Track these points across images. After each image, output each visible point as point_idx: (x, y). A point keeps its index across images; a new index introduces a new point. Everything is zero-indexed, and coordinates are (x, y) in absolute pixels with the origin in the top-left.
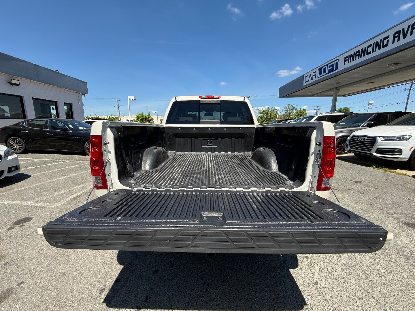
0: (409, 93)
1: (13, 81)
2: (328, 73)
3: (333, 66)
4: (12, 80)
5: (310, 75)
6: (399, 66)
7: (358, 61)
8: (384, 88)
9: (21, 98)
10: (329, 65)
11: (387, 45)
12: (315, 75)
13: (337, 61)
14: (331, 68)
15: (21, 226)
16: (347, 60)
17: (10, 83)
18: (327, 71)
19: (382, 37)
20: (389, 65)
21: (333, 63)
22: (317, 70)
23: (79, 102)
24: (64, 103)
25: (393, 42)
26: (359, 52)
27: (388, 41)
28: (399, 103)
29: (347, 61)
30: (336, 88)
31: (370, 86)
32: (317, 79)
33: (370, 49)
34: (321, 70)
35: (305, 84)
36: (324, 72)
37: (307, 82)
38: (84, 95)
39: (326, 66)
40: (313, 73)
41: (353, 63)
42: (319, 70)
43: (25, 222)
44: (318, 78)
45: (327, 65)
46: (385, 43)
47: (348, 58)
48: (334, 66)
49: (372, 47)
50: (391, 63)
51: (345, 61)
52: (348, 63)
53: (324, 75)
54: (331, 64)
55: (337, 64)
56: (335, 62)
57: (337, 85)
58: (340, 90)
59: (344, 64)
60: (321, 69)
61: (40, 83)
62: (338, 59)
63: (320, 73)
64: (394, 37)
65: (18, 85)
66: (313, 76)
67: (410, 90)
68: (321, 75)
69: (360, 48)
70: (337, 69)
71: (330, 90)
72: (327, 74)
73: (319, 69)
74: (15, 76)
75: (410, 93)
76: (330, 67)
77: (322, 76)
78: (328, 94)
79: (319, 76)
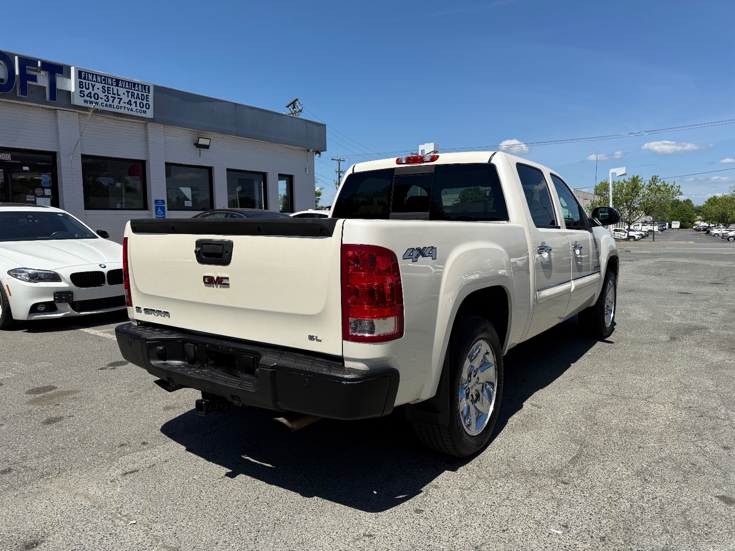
1: (202, 142)
4: (200, 139)
9: (210, 170)
15: (112, 369)
17: (198, 145)
23: (307, 170)
24: (280, 175)
38: (318, 154)
43: (118, 366)
61: (241, 138)
65: (207, 147)
74: (205, 132)
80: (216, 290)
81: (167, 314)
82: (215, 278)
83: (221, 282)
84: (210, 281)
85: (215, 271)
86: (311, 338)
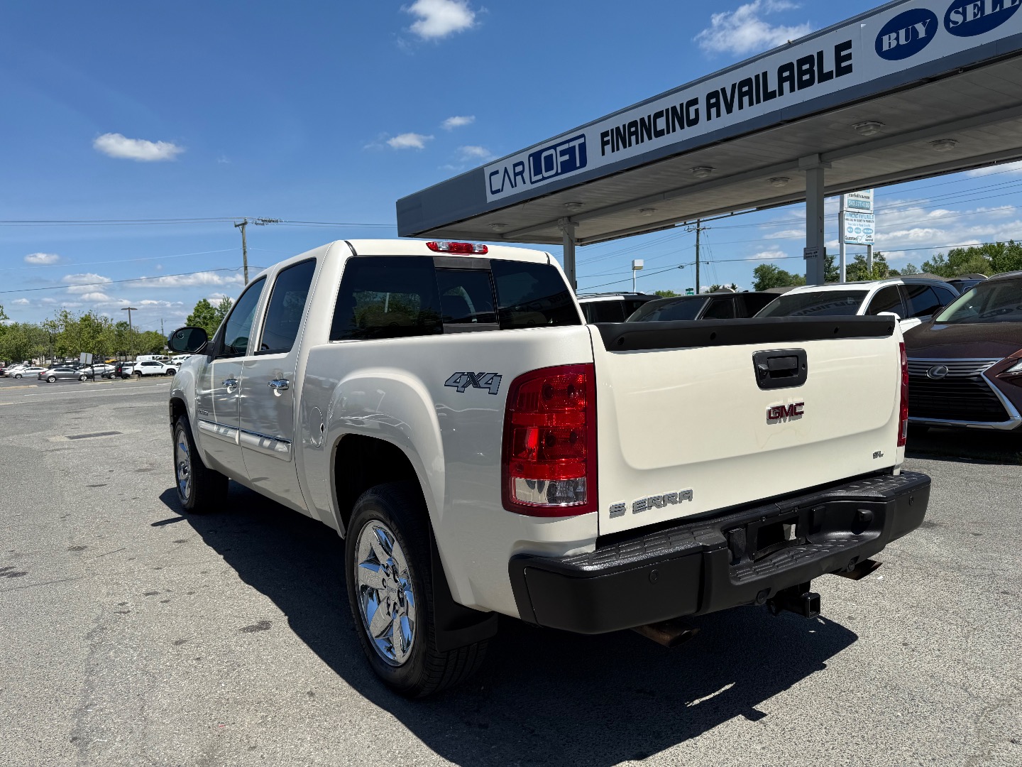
0: (698, 240)
2: (559, 171)
3: (571, 151)
5: (506, 171)
6: (713, 174)
7: (637, 149)
8: (673, 226)
10: (559, 149)
11: (695, 121)
12: (521, 173)
13: (581, 140)
14: (566, 157)
16: (607, 143)
18: (557, 166)
19: (684, 97)
20: (694, 168)
21: (572, 144)
22: (524, 157)
25: (709, 118)
26: (634, 124)
27: (697, 111)
28: (681, 267)
29: (610, 146)
30: (569, 218)
31: (648, 218)
32: (529, 186)
33: (661, 123)
34: (539, 161)
35: (491, 198)
36: (549, 167)
37: (498, 191)
39: (552, 151)
40: (515, 165)
41: (624, 154)
42: (531, 158)
44: (532, 183)
45: (554, 147)
46: (692, 116)
47: (609, 138)
48: (575, 155)
49: (664, 119)
50: (698, 164)
51: (604, 144)
52: (613, 151)
53: (550, 178)
54: (565, 146)
55: (583, 147)
56: (576, 143)
57: (576, 210)
58: (578, 224)
59: (603, 154)
60: (536, 156)
62: (583, 136)
63: (538, 171)
64: (709, 106)
66: (516, 175)
67: (698, 231)
68: (540, 177)
69: (636, 115)
70: (583, 163)
71: (552, 222)
72: (557, 174)
73: (530, 156)
75: (700, 238)
76: (563, 153)
77: (544, 178)
78: (544, 235)
79: (534, 179)
80: (786, 424)
81: (688, 495)
82: (787, 408)
83: (793, 412)
84: (778, 414)
85: (784, 396)
86: (876, 455)
